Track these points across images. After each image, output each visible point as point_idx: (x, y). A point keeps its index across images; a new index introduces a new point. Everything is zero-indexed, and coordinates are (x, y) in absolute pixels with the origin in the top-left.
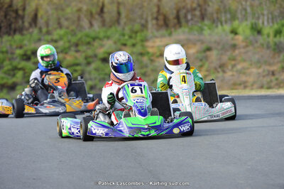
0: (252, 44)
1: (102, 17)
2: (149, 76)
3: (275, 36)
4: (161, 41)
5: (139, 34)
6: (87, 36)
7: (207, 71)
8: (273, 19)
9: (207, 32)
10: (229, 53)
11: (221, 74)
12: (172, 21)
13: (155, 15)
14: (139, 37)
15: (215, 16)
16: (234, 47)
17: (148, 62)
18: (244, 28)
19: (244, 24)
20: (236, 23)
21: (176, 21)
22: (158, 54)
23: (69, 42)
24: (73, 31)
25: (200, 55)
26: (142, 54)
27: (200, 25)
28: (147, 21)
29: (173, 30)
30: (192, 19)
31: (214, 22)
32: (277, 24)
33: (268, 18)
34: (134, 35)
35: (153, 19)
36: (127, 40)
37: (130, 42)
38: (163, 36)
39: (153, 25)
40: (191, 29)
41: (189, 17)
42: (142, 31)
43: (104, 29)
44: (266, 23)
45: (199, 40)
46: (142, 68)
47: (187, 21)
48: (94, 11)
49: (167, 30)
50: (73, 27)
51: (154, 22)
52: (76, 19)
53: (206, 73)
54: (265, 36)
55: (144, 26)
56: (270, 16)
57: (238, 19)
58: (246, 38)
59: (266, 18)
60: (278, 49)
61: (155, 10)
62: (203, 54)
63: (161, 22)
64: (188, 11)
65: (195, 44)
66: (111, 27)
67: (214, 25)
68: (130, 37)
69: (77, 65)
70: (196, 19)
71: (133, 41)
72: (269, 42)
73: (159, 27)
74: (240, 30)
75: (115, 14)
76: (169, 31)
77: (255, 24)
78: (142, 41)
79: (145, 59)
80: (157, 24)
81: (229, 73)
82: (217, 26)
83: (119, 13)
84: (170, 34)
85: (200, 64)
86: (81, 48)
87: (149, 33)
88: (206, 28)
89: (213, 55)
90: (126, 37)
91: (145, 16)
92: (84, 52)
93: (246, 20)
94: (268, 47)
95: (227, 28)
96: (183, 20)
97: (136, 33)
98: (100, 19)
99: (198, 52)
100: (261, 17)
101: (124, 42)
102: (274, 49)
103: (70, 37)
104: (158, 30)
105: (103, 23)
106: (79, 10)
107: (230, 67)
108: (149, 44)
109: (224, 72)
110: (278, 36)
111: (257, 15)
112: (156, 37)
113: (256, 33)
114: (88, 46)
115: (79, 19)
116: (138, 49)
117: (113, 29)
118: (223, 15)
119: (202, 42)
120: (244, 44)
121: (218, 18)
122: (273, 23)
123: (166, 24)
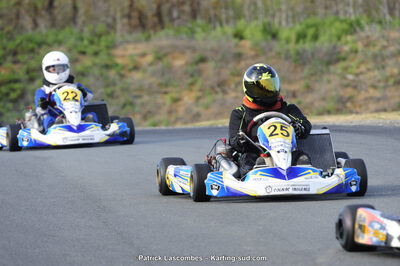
0: (264, 54)
1: (51, 14)
2: (118, 97)
3: (298, 41)
4: (135, 48)
5: (103, 38)
6: (30, 40)
7: (201, 90)
8: (295, 18)
9: (200, 35)
10: (231, 66)
11: (220, 96)
12: (151, 19)
13: (126, 11)
14: (103, 42)
15: (212, 12)
16: (239, 57)
17: (117, 77)
18: (253, 30)
19: (253, 24)
20: (241, 24)
21: (156, 20)
22: (131, 66)
23: (4, 48)
24: (8, 32)
25: (190, 69)
26: (107, 67)
27: (189, 25)
28: (114, 19)
29: (152, 32)
30: (179, 18)
31: (210, 21)
32: (301, 24)
33: (287, 16)
34: (96, 40)
35: (123, 16)
36: (86, 47)
37: (90, 50)
38: (137, 41)
39: (123, 25)
40: (178, 31)
41: (175, 14)
42: (108, 33)
43: (54, 30)
44: (284, 23)
45: (189, 48)
46: (107, 86)
47: (172, 20)
48: (40, 5)
49: (143, 33)
50: (10, 28)
51: (125, 21)
52: (13, 16)
53: (199, 94)
54: (283, 42)
55: (111, 27)
56: (290, 13)
57: (244, 16)
58: (256, 45)
59: (284, 16)
60: (301, 60)
61: (126, 3)
62: (195, 67)
63: (135, 21)
64: (173, 6)
65: (183, 52)
66: (63, 27)
67: (211, 26)
68: (92, 42)
69: (16, 81)
70: (184, 17)
71: (94, 48)
72: (288, 51)
73: (132, 28)
74: (247, 33)
75: (69, 9)
76: (146, 34)
77: (269, 24)
78: (108, 47)
79: (112, 74)
80: (130, 24)
81: (232, 95)
82: (214, 28)
83: (75, 8)
84: (148, 39)
85: (190, 80)
86: (20, 57)
87: (118, 37)
88: (199, 30)
89: (209, 68)
90: (86, 42)
91: (112, 13)
92: (25, 63)
93: (256, 18)
94: (287, 57)
95: (229, 30)
96: (166, 19)
97: (100, 36)
98: (48, 17)
99: (187, 64)
100: (278, 14)
101: (83, 49)
102: (295, 61)
103: (5, 41)
104: (130, 32)
105: (53, 23)
106: (19, 4)
107: (233, 86)
108: (118, 52)
109: (224, 92)
110: (301, 41)
111: (271, 12)
112: (128, 42)
113: (269, 37)
114: (31, 55)
115: (18, 16)
116: (102, 59)
117: (67, 30)
118: (223, 10)
119: (194, 50)
120: (252, 53)
121: (216, 16)
122: (294, 22)
123: (142, 23)
